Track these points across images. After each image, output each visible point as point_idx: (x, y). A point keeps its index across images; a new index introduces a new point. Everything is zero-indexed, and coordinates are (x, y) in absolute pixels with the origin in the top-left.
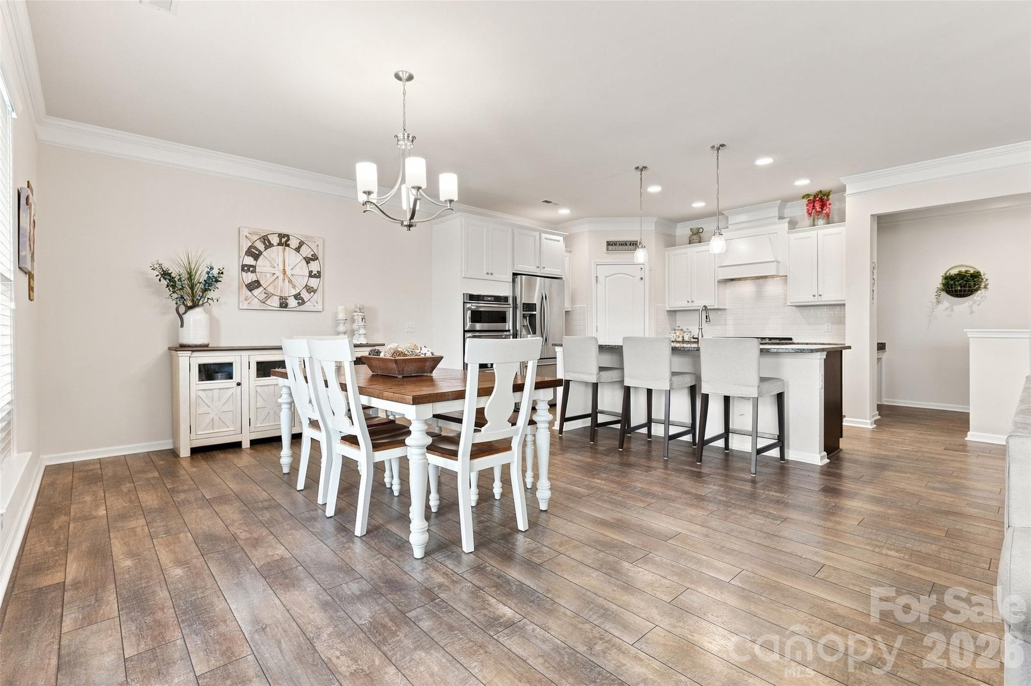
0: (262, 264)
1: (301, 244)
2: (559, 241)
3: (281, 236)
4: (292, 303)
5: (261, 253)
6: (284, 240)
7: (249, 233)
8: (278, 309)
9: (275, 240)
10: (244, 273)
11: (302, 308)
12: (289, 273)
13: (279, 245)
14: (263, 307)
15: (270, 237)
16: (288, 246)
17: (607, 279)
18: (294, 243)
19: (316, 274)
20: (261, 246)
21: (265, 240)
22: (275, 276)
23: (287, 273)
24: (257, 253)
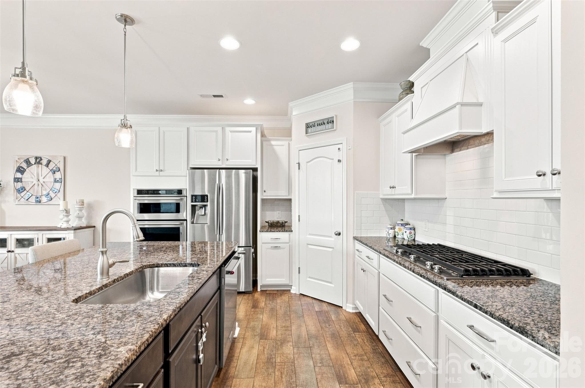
0: (26, 177)
1: (49, 162)
2: (250, 132)
3: (36, 158)
4: (44, 199)
5: (25, 170)
6: (38, 160)
7: (18, 159)
8: (35, 204)
9: (33, 161)
10: (15, 183)
11: (50, 202)
12: (41, 180)
13: (35, 164)
14: (27, 202)
15: (30, 160)
16: (41, 164)
17: (309, 164)
18: (44, 162)
19: (58, 180)
20: (24, 165)
21: (28, 162)
22: (33, 183)
23: (40, 181)
24: (23, 170)
